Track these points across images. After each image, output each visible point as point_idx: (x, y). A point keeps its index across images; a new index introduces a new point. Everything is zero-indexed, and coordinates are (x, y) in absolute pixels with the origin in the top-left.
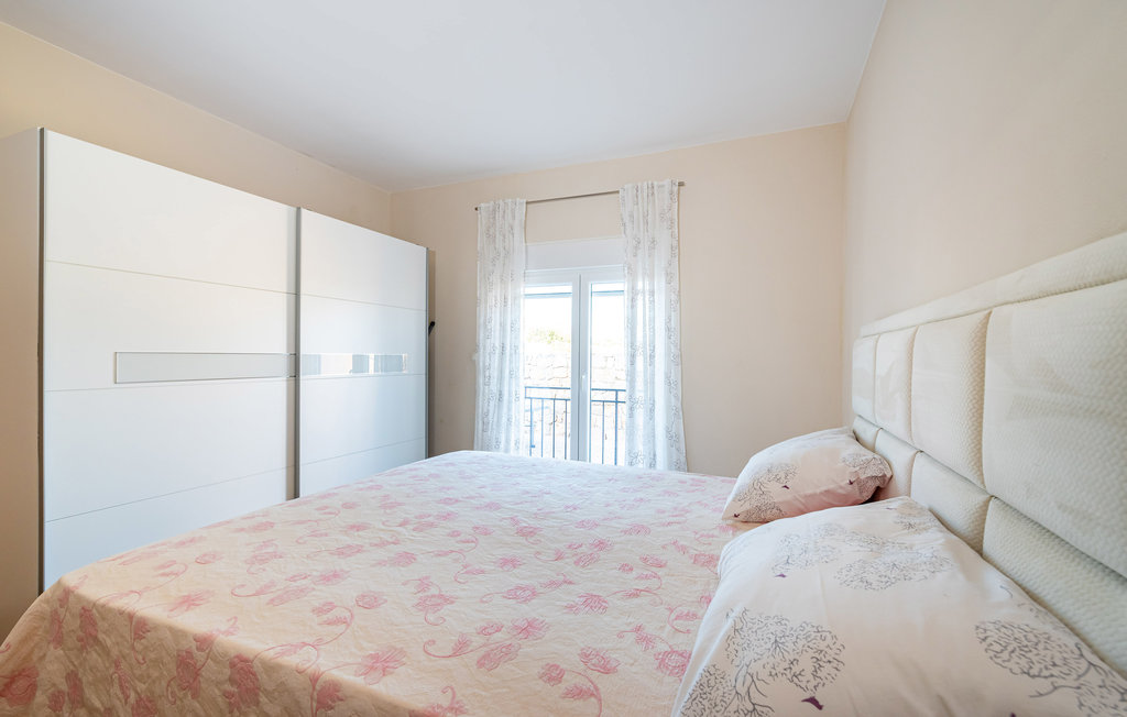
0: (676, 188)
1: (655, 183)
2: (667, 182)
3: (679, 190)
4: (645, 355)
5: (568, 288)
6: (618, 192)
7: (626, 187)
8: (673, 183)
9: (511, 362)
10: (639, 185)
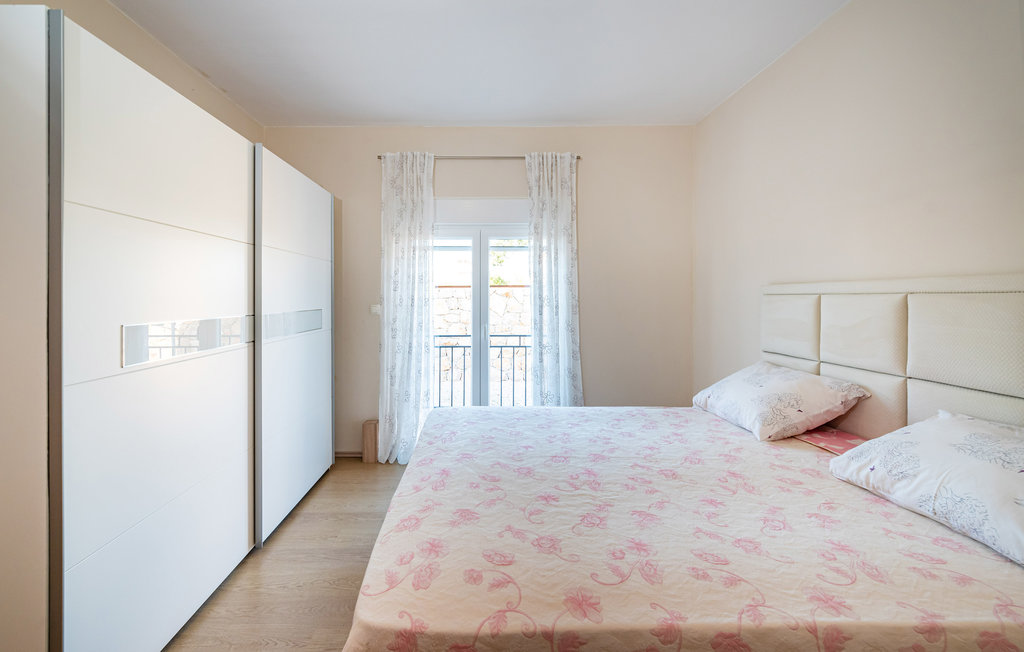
0: (575, 161)
1: (558, 155)
2: (567, 155)
3: (577, 163)
4: (550, 306)
5: (469, 242)
6: (524, 158)
7: (533, 154)
8: (572, 157)
9: (420, 314)
10: (545, 154)
